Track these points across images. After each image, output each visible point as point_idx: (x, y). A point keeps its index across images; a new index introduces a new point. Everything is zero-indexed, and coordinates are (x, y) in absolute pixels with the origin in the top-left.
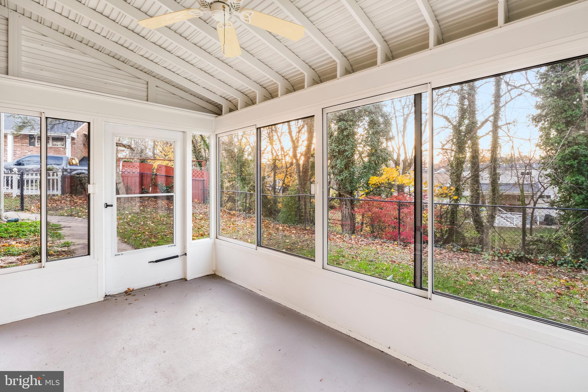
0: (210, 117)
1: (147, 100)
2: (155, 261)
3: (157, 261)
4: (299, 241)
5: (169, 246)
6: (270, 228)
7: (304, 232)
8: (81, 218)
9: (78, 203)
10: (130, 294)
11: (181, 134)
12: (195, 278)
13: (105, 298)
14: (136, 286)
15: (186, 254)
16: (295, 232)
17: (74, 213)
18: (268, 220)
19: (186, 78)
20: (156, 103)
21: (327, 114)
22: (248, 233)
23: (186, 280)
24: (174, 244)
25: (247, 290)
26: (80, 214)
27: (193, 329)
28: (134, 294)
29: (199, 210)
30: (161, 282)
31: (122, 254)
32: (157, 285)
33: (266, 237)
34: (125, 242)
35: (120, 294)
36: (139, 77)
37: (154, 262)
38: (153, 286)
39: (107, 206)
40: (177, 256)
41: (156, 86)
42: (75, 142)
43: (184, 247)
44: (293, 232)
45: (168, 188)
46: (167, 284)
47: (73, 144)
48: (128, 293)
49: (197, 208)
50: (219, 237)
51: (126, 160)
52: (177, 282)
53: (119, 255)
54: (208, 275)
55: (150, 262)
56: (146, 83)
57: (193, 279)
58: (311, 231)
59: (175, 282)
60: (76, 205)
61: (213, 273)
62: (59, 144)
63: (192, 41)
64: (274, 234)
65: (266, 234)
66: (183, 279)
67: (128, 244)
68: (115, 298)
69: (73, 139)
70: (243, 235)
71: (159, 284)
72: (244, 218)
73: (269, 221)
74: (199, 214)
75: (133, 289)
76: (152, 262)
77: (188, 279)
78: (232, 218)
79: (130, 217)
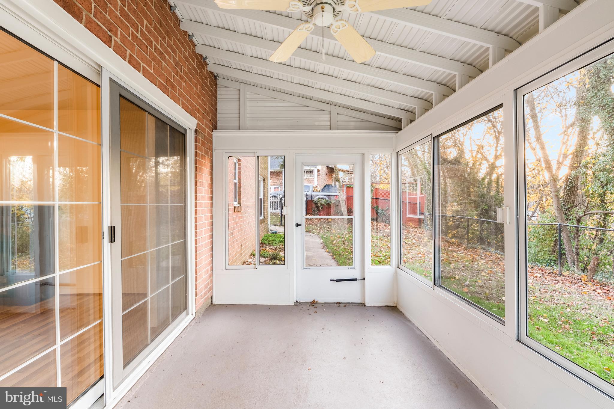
0: (390, 134)
1: (330, 129)
2: (335, 279)
3: (337, 281)
4: (537, 290)
5: (349, 268)
6: (499, 265)
7: (558, 278)
8: (314, 234)
9: (315, 222)
10: (314, 305)
11: (360, 156)
12: (374, 306)
13: (296, 304)
14: (320, 300)
15: (364, 279)
16: (539, 276)
17: (310, 230)
18: (500, 254)
19: (360, 99)
20: (338, 130)
21: (524, 96)
22: (462, 268)
23: (365, 306)
24: (353, 267)
25: (423, 335)
26: (314, 231)
27: (345, 358)
28: (316, 306)
29: (412, 235)
30: (341, 302)
31: (309, 269)
32: (337, 303)
33: (485, 276)
34: (334, 259)
35: (307, 303)
36: (323, 109)
37: (335, 281)
38: (334, 303)
39: (298, 225)
40: (355, 280)
41: (338, 114)
42: (320, 173)
43: (363, 272)
44: (535, 275)
45: (384, 211)
46: (346, 305)
47: (319, 175)
48: (313, 304)
49: (411, 233)
50: (401, 266)
51: (348, 185)
52: (355, 305)
53: (307, 269)
54: (388, 306)
55: (332, 280)
56: (329, 113)
57: (372, 306)
58: (572, 278)
59: (353, 304)
60: (313, 223)
61: (395, 305)
62: (309, 175)
63: (349, 59)
64: (500, 274)
65: (487, 271)
66: (362, 303)
67: (336, 260)
68: (302, 306)
69: (319, 171)
70: (454, 268)
71: (339, 303)
72: (466, 249)
73: (502, 255)
74: (412, 239)
75: (317, 302)
76: (333, 280)
77: (367, 305)
78: (450, 247)
79: (347, 236)
